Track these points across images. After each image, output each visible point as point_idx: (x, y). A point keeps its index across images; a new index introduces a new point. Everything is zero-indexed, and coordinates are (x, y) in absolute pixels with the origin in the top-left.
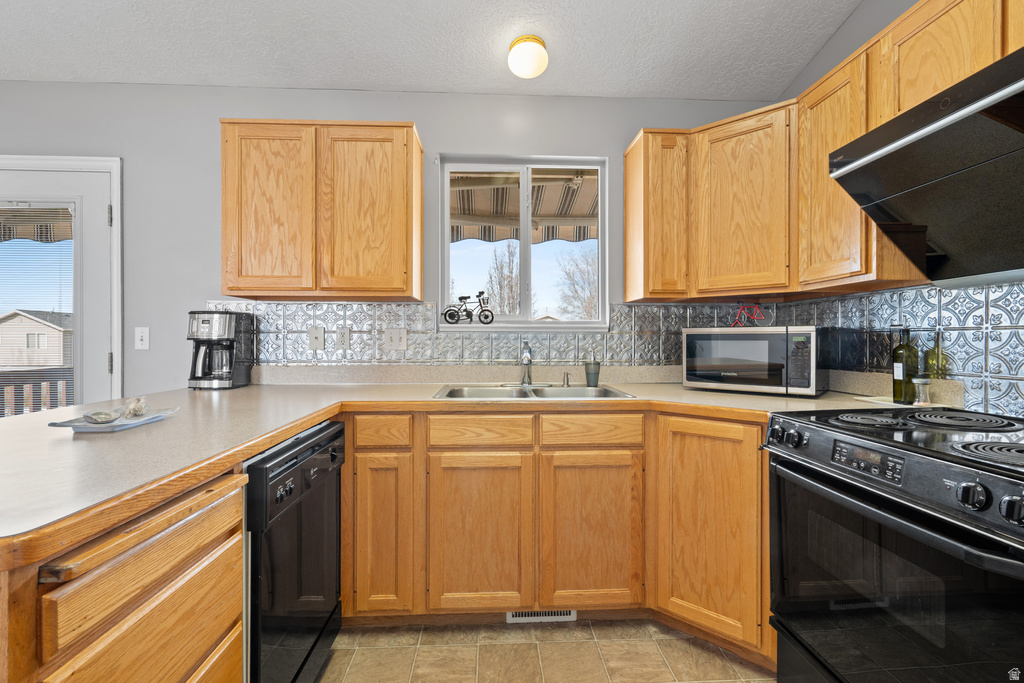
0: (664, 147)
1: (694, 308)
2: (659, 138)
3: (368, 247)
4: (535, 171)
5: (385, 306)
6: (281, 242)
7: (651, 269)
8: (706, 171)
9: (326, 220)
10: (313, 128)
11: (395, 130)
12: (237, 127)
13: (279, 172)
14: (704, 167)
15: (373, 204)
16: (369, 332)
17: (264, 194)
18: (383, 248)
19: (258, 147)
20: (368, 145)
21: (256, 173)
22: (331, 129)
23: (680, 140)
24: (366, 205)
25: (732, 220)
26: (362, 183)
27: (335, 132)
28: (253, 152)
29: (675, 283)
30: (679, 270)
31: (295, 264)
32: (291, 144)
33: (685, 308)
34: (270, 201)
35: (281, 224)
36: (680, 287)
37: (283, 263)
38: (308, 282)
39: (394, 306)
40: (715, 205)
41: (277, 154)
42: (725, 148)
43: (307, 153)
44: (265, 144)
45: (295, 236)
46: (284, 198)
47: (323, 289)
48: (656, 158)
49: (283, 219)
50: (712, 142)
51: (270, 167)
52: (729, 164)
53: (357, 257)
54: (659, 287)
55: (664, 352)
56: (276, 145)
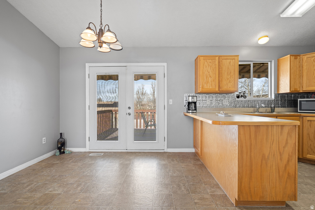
0: (295, 59)
1: (294, 95)
2: (294, 57)
3: (229, 82)
4: (254, 63)
5: (223, 95)
6: (211, 81)
7: (292, 86)
8: (305, 64)
9: (221, 76)
10: (218, 57)
11: (236, 57)
12: (202, 57)
13: (211, 66)
14: (305, 63)
15: (230, 73)
16: (220, 100)
17: (208, 71)
18: (233, 82)
19: (206, 61)
20: (230, 60)
21: (206, 67)
22: (222, 57)
23: (298, 57)
24: (229, 73)
25: (313, 75)
26: (228, 68)
27: (223, 58)
28: (205, 62)
29: (297, 89)
30: (298, 86)
31: (214, 86)
32: (213, 60)
33: (292, 95)
34: (209, 72)
35: (211, 77)
36: (298, 90)
37: (212, 86)
38: (217, 89)
39: (225, 94)
40: (308, 72)
41: (210, 63)
42: (311, 59)
43: (217, 62)
44: (208, 61)
45: (214, 80)
46: (212, 72)
47: (220, 91)
48: (293, 61)
49: (212, 76)
50: (307, 58)
51: (209, 65)
52: (312, 63)
53: (227, 84)
54: (294, 90)
55: (287, 105)
56: (210, 61)
